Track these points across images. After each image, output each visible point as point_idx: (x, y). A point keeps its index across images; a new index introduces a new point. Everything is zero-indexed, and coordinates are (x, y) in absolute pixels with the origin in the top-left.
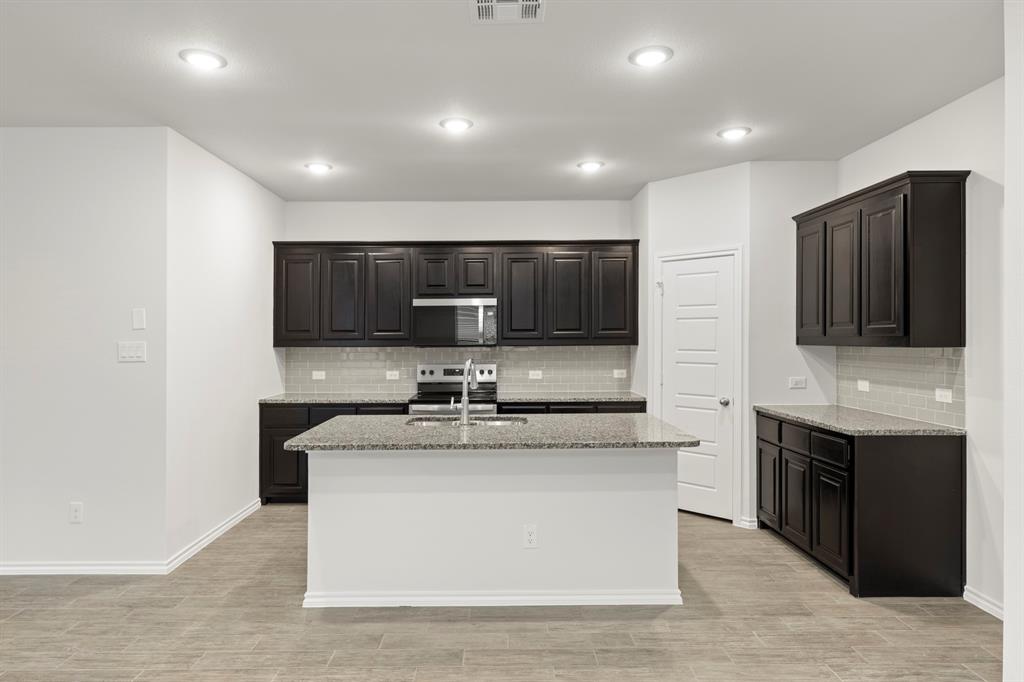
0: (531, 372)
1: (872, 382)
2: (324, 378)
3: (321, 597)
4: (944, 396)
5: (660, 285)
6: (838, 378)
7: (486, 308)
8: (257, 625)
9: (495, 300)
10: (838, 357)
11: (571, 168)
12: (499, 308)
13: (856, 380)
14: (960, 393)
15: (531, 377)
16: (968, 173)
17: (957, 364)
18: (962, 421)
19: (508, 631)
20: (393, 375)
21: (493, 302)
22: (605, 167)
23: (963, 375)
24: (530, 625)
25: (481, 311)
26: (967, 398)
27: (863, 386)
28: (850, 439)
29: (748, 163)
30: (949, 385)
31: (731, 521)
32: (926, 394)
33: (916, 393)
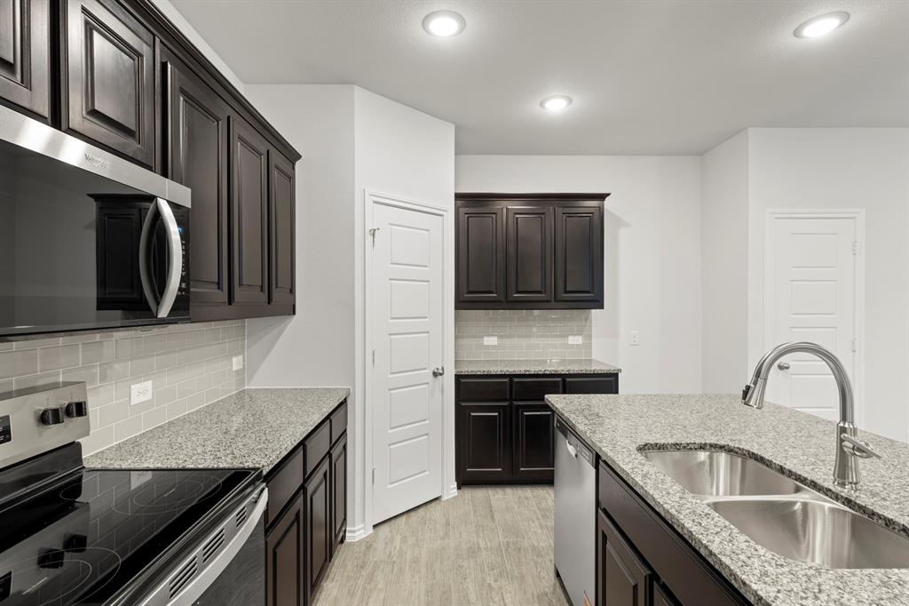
1: (500, 337)
4: (575, 340)
13: (482, 337)
14: (590, 337)
18: (589, 353)
23: (590, 326)
26: (594, 340)
27: (491, 341)
30: (579, 333)
31: (440, 497)
32: (559, 341)
33: (551, 341)
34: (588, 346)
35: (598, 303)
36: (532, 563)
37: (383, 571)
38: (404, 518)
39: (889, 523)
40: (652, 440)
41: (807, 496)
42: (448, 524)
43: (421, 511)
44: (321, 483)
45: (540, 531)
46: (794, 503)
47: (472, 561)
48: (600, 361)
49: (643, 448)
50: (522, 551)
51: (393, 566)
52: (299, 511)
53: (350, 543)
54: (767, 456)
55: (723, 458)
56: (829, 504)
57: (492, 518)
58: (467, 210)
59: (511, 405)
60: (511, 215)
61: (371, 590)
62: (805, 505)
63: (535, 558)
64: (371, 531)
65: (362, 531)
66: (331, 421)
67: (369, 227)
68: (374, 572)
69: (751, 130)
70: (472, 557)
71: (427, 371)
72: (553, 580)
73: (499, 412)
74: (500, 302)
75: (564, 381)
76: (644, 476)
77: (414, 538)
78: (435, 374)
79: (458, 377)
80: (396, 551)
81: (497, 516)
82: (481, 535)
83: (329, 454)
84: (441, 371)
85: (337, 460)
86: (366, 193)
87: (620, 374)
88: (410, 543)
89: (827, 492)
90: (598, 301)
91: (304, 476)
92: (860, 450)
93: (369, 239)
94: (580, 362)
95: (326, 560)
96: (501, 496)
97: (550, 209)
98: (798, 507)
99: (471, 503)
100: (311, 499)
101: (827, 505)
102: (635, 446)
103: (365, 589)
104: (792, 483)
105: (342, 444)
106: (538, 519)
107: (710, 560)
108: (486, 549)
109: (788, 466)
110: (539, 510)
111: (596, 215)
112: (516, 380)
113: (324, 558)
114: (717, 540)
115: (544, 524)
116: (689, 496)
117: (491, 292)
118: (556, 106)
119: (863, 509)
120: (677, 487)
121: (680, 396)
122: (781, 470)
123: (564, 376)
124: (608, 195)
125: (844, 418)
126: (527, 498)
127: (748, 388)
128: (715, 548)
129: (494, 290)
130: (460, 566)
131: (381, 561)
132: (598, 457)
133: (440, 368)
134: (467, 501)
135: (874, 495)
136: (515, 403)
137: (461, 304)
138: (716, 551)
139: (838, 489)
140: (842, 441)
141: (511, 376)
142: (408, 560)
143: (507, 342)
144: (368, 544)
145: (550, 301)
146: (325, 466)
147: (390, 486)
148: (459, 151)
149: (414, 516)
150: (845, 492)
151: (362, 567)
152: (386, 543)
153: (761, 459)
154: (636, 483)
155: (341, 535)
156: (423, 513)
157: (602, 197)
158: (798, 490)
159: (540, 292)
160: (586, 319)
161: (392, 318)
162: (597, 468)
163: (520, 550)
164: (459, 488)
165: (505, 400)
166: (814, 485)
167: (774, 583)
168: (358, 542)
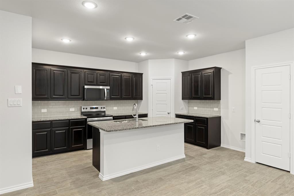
0: (114, 108)
1: (198, 107)
2: (46, 111)
3: (109, 176)
4: (216, 109)
5: (152, 85)
6: (188, 107)
7: (107, 89)
8: (97, 189)
9: (109, 87)
10: (188, 102)
11: (138, 54)
12: (110, 90)
13: (194, 107)
14: (220, 108)
15: (114, 109)
16: (222, 68)
17: (219, 103)
18: (220, 114)
19: (163, 171)
20: (72, 110)
21: (109, 88)
22: (147, 54)
23: (220, 105)
24: (166, 168)
25: (105, 90)
26: (221, 110)
27: (196, 108)
28: (207, 118)
29: (174, 59)
30: (217, 107)
32: (211, 109)
33: (209, 109)
34: (219, 111)
69: (246, 41)
111: (212, 74)
157: (213, 68)
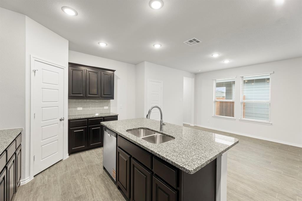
1: (82, 107)
4: (106, 108)
13: (77, 108)
23: (110, 104)
29: (68, 41)
30: (107, 106)
31: (62, 159)
32: (101, 108)
33: (99, 108)
34: (109, 109)
35: (113, 98)
36: (96, 168)
37: (41, 189)
38: (48, 170)
39: (167, 135)
40: (129, 129)
41: (156, 134)
42: (66, 166)
43: (55, 166)
44: (12, 164)
45: (98, 160)
46: (154, 135)
47: (77, 174)
48: (113, 113)
49: (127, 131)
50: (93, 166)
51: (46, 186)
52: (5, 176)
53: (23, 186)
54: (150, 128)
55: (142, 130)
56: (159, 134)
57: (83, 161)
58: (72, 68)
59: (88, 127)
60: (87, 72)
61: (37, 197)
62: (156, 135)
63: (97, 167)
64: (33, 178)
65: (29, 179)
66: (16, 141)
67: (32, 69)
68: (37, 191)
69: (145, 62)
70: (77, 173)
71: (58, 119)
72: (103, 170)
73: (84, 130)
74: (84, 97)
75: (104, 118)
76: (129, 136)
77: (54, 175)
78: (61, 120)
79: (69, 121)
80: (46, 181)
81: (84, 160)
82: (79, 166)
83: (15, 153)
84: (63, 119)
85: (18, 155)
86: (31, 57)
87: (118, 116)
88: (52, 176)
89: (159, 132)
90: (112, 97)
91: (6, 162)
92: (163, 124)
93: (33, 73)
94: (107, 113)
95: (14, 193)
96: (84, 154)
97: (99, 72)
98: (155, 136)
99: (74, 158)
100: (9, 171)
101: (159, 135)
102: (125, 131)
103: (34, 197)
104: (154, 132)
105: (19, 149)
106: (97, 157)
107: (143, 148)
108: (82, 169)
109: (153, 129)
110: (97, 154)
111: (112, 75)
112: (89, 119)
113: (13, 193)
114: (144, 144)
115: (98, 157)
116: (138, 138)
117: (81, 94)
118: (103, 45)
119: (164, 134)
120: (136, 137)
121: (133, 119)
122: (152, 130)
123: (104, 117)
124: (115, 70)
125: (161, 119)
126: (93, 152)
127: (147, 115)
128: (144, 145)
129: (82, 94)
130: (74, 177)
131: (40, 186)
132: (117, 134)
133: (63, 118)
134: (73, 158)
135: (165, 131)
136: (89, 126)
137: (70, 97)
138: (144, 146)
139: (160, 132)
140: (161, 123)
141: (88, 119)
142: (52, 182)
143: (86, 109)
144: (32, 183)
145: (99, 97)
146: (14, 158)
147: (41, 160)
148: (70, 49)
149: (52, 168)
150: (161, 132)
151: (31, 191)
152: (41, 180)
153: (148, 129)
154: (127, 138)
155: (19, 183)
156: (56, 166)
157: (114, 71)
158: (155, 133)
159: (96, 95)
160: (109, 102)
161: (43, 102)
162: (117, 137)
163: (92, 166)
164: (69, 155)
165: (86, 126)
166: (157, 132)
167: (153, 148)
168: (27, 184)
